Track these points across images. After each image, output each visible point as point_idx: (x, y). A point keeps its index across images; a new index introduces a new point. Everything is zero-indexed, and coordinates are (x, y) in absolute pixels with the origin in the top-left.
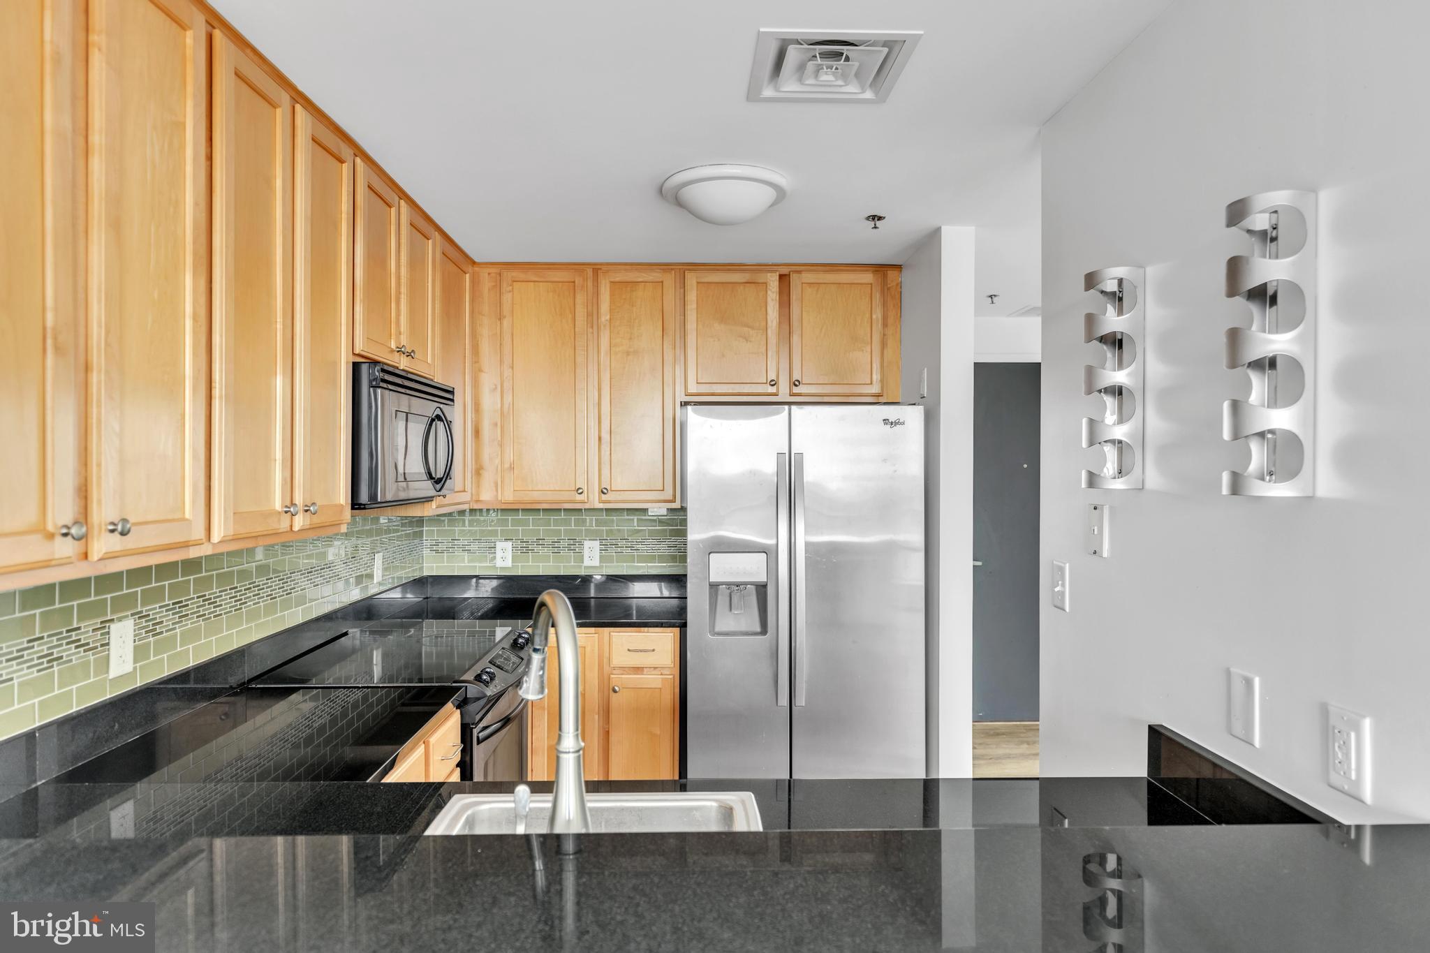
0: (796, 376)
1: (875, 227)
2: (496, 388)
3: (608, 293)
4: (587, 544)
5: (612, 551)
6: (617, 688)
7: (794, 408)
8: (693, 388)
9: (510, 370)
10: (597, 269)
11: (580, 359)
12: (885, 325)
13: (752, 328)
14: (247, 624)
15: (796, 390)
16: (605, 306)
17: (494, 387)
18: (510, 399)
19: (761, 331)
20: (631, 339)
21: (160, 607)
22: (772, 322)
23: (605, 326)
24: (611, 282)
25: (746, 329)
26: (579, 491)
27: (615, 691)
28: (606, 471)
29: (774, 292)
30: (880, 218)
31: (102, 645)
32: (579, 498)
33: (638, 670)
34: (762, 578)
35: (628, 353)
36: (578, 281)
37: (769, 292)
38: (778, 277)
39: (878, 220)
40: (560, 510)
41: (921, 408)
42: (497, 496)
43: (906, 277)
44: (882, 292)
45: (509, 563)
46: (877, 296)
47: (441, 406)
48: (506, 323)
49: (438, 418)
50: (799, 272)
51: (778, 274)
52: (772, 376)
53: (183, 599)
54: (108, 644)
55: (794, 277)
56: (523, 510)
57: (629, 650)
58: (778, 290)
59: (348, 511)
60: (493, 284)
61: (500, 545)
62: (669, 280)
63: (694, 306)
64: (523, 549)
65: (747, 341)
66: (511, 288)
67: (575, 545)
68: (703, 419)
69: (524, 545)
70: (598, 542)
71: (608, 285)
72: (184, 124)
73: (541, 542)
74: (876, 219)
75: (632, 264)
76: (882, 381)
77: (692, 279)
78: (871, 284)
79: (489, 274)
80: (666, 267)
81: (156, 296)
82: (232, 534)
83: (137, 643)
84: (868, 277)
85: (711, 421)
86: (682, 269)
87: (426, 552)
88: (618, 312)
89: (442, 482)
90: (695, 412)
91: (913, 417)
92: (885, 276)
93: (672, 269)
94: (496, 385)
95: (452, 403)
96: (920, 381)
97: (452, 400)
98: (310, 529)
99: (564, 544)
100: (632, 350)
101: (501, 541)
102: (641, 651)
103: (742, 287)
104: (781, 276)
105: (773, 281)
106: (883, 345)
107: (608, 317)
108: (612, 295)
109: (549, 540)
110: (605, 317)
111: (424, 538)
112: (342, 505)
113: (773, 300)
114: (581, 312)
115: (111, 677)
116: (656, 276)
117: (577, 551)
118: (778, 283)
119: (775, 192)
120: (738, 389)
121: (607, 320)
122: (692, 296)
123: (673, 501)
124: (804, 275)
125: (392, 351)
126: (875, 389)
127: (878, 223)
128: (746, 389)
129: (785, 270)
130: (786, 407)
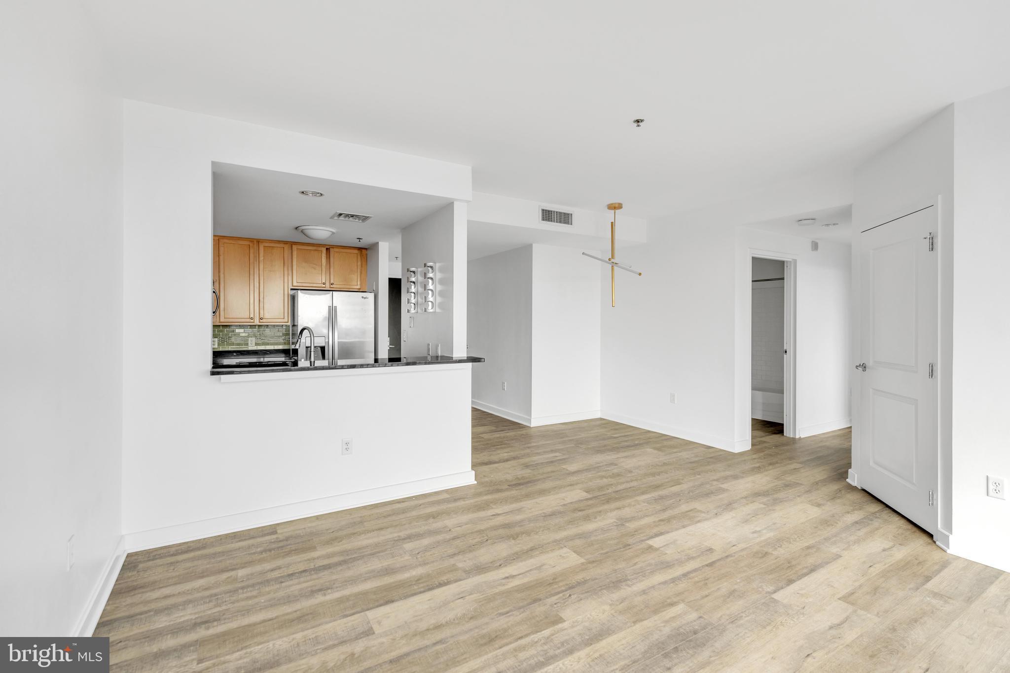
0: (332, 282)
1: (358, 241)
3: (263, 250)
7: (334, 292)
8: (295, 284)
10: (259, 241)
11: (252, 272)
12: (362, 266)
13: (317, 265)
15: (332, 286)
16: (262, 254)
19: (320, 266)
22: (324, 264)
23: (261, 261)
24: (264, 246)
25: (314, 265)
26: (252, 319)
28: (262, 312)
34: (323, 344)
35: (270, 271)
36: (251, 244)
37: (323, 254)
39: (360, 239)
41: (373, 294)
43: (369, 252)
44: (361, 256)
46: (359, 257)
50: (333, 248)
52: (324, 281)
55: (331, 249)
56: (222, 325)
58: (326, 253)
62: (286, 247)
63: (296, 257)
65: (315, 269)
68: (303, 295)
75: (272, 240)
76: (361, 285)
77: (294, 247)
78: (357, 253)
80: (286, 243)
84: (356, 251)
85: (307, 295)
86: (292, 244)
88: (266, 257)
90: (301, 292)
91: (371, 296)
92: (361, 251)
93: (288, 243)
96: (373, 285)
103: (313, 251)
104: (327, 249)
105: (324, 250)
106: (361, 273)
108: (264, 251)
110: (262, 257)
113: (324, 256)
114: (252, 256)
116: (282, 245)
120: (311, 285)
121: (262, 259)
122: (295, 253)
123: (288, 322)
124: (335, 249)
126: (358, 287)
128: (315, 285)
129: (328, 247)
130: (331, 292)
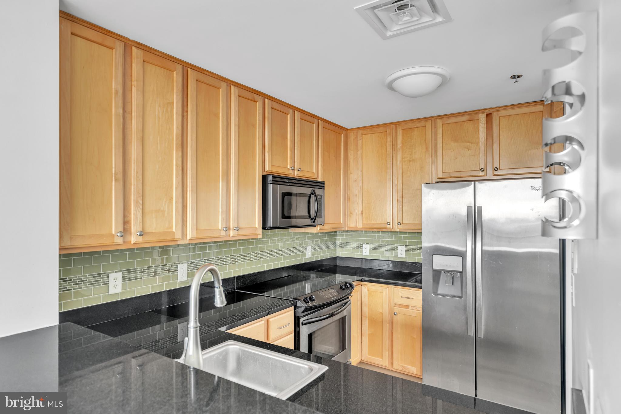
0: (496, 165)
1: (516, 82)
2: (356, 180)
4: (400, 247)
5: (411, 252)
6: (396, 313)
7: (477, 182)
9: (361, 172)
10: (396, 124)
13: (471, 143)
14: (238, 268)
15: (496, 173)
16: (399, 141)
17: (355, 180)
18: (361, 184)
19: (476, 144)
20: (411, 154)
21: (199, 260)
22: (482, 139)
23: (399, 150)
25: (468, 144)
26: (388, 224)
27: (395, 315)
29: (482, 124)
30: (519, 77)
31: (175, 271)
32: (388, 227)
33: (407, 307)
35: (410, 161)
36: (388, 130)
37: (480, 124)
38: (485, 116)
39: (517, 78)
40: (388, 232)
42: (357, 225)
45: (367, 254)
47: (314, 189)
48: (360, 152)
49: (312, 194)
50: (498, 111)
51: (485, 114)
52: (482, 166)
53: (209, 258)
54: (177, 271)
55: (494, 114)
57: (401, 297)
58: (485, 122)
59: (260, 230)
60: (355, 137)
61: (364, 246)
62: (429, 125)
63: (442, 136)
64: (373, 248)
65: (468, 150)
66: (361, 138)
67: (394, 248)
69: (374, 246)
70: (404, 247)
71: (401, 131)
72: (173, 103)
73: (380, 245)
74: (516, 77)
75: (412, 120)
77: (440, 123)
78: (542, 111)
79: (354, 133)
80: (427, 119)
81: (160, 159)
82: (195, 237)
83: (189, 271)
86: (435, 119)
87: (337, 247)
88: (405, 143)
89: (314, 219)
93: (430, 120)
94: (356, 179)
95: (323, 188)
97: (324, 187)
98: (238, 236)
99: (390, 247)
100: (411, 159)
101: (364, 244)
102: (406, 298)
103: (466, 123)
104: (487, 115)
105: (482, 118)
107: (401, 145)
108: (403, 135)
109: (384, 245)
110: (399, 145)
111: (337, 241)
112: (256, 228)
113: (482, 127)
114: (389, 144)
115: (178, 281)
116: (422, 124)
117: (395, 250)
118: (485, 118)
119: (440, 78)
121: (400, 147)
124: (500, 112)
125: (289, 169)
127: (518, 80)
129: (489, 112)
130: (473, 183)
